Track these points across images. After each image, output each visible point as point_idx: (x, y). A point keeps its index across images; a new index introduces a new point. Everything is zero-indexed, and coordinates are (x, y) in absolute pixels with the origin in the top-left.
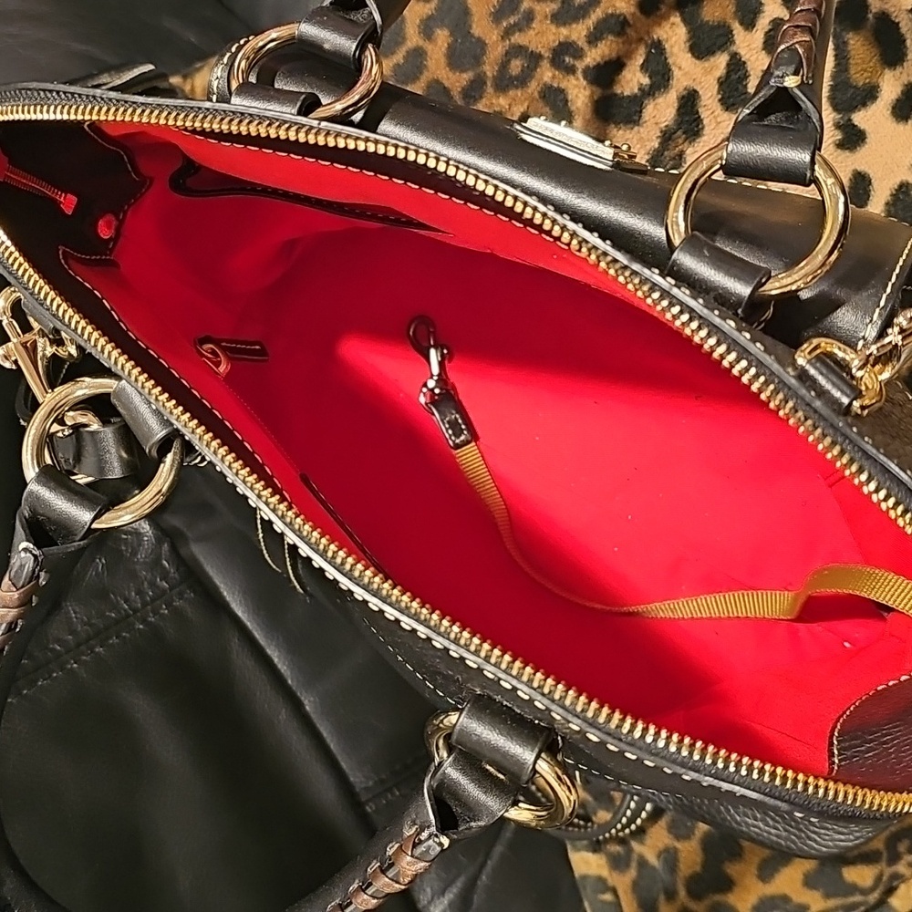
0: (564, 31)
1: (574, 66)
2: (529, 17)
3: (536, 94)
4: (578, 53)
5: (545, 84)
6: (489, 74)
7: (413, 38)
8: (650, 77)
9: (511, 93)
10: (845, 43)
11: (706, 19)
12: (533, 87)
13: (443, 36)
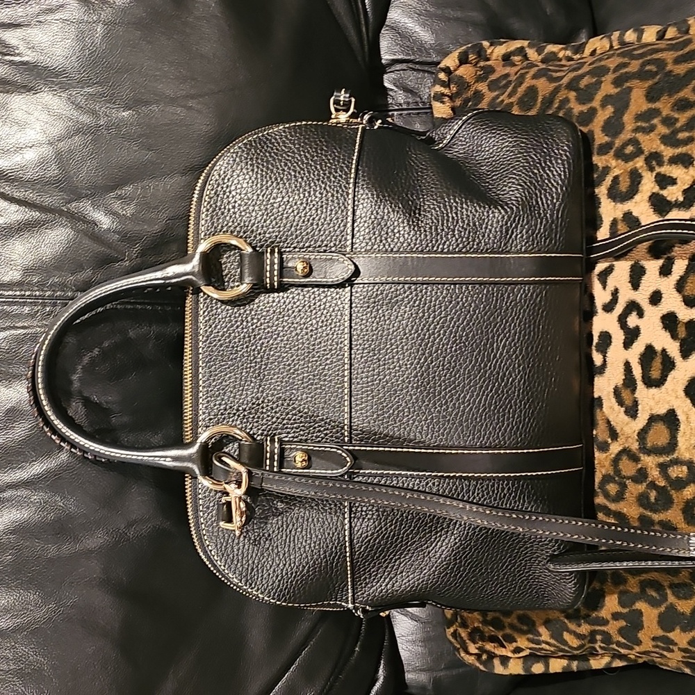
0: (663, 147)
1: (654, 168)
2: (652, 129)
3: (629, 169)
4: (660, 164)
5: (636, 167)
6: (616, 145)
7: (596, 103)
8: (684, 198)
9: (620, 161)
12: (630, 165)
13: (610, 110)
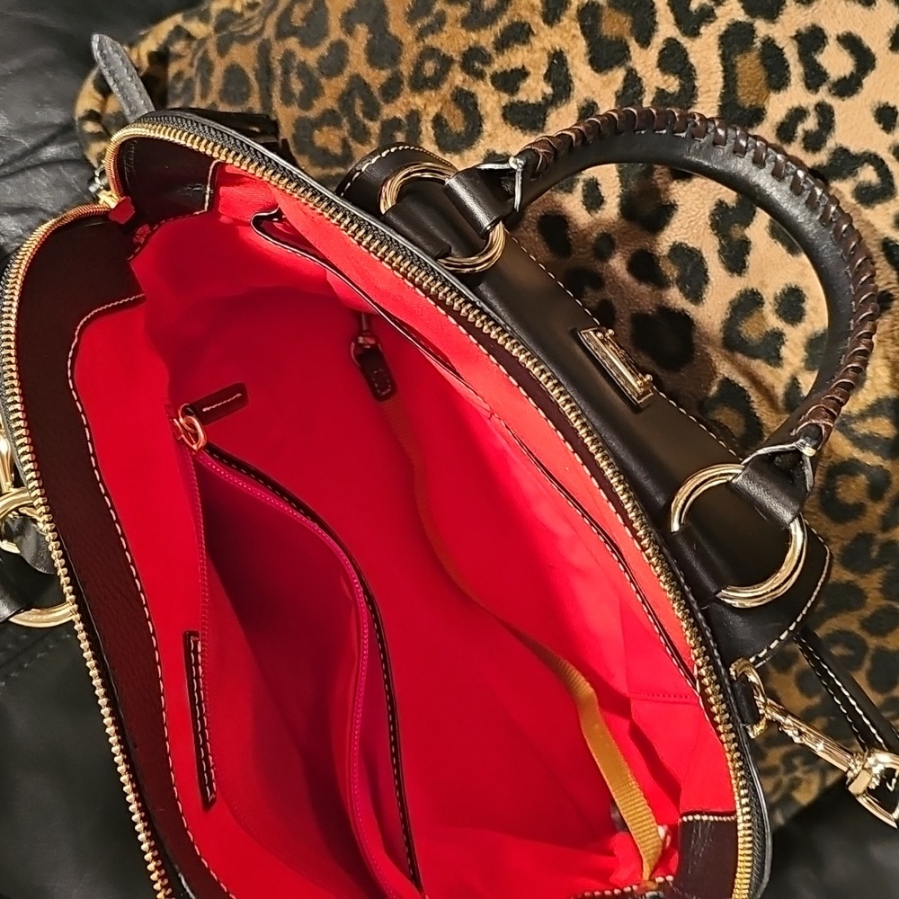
0: (474, 36)
1: (482, 71)
2: (441, 20)
3: (449, 97)
4: (487, 60)
5: (456, 88)
6: (405, 74)
7: (336, 33)
8: (553, 87)
9: (427, 93)
10: (734, 66)
11: (605, 34)
12: (446, 89)
13: (362, 31)
